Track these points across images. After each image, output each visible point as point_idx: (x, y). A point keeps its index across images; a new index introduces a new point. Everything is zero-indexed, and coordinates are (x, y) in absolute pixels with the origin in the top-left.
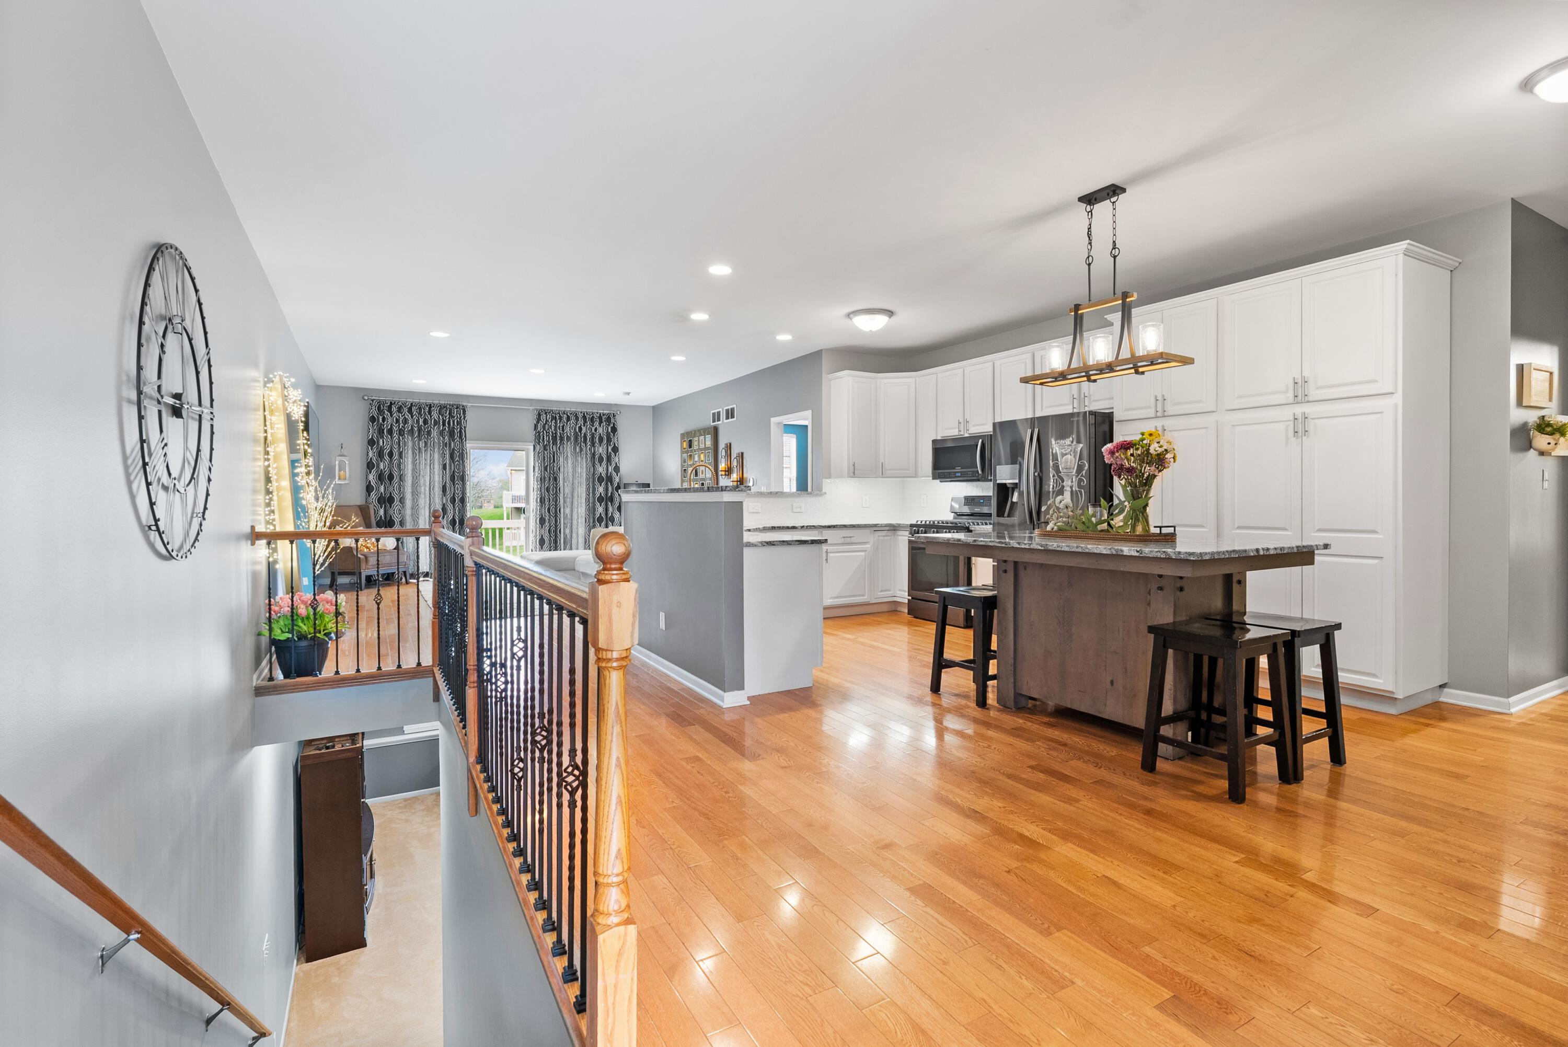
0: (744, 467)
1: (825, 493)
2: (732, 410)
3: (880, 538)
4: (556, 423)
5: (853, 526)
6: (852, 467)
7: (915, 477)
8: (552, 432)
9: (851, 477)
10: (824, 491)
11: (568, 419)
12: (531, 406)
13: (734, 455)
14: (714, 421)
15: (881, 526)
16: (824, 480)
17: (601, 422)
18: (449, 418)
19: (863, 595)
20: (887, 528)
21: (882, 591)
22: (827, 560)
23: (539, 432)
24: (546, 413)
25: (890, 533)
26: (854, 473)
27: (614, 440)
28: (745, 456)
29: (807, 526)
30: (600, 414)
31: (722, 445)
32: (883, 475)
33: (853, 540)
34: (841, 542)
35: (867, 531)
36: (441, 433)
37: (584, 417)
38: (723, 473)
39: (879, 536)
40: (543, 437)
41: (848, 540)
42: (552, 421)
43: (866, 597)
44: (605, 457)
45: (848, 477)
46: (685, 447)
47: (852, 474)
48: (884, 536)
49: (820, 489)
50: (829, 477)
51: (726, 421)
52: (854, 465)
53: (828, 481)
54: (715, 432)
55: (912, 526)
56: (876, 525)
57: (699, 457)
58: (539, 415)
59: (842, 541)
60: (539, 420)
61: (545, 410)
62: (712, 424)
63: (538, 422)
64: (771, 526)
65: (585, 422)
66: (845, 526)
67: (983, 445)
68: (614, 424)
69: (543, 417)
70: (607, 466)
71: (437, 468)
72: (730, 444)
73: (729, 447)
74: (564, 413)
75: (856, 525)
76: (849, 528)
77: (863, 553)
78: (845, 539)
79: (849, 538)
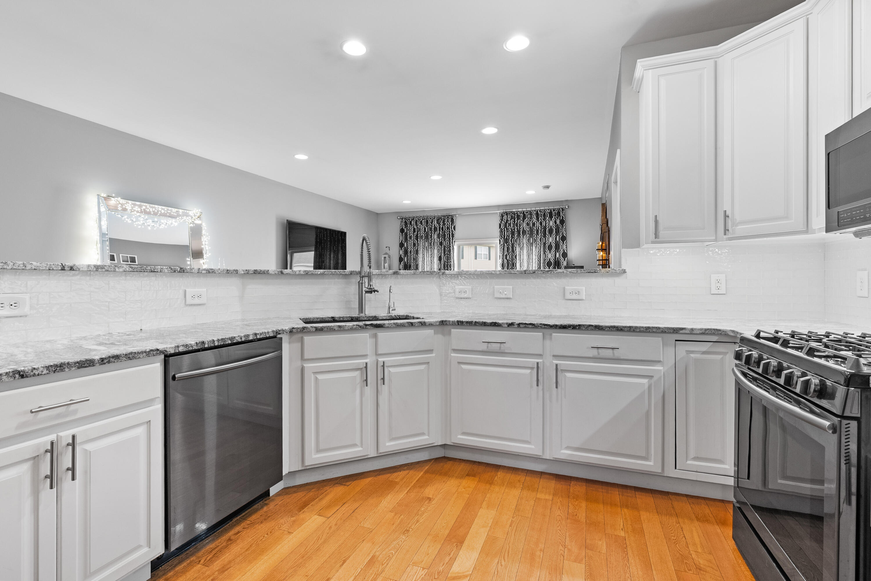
3: (692, 355)
4: (514, 221)
7: (806, 232)
8: (511, 229)
9: (654, 242)
11: (524, 218)
12: (498, 210)
16: (623, 250)
17: (551, 217)
18: (443, 225)
19: (646, 458)
20: (715, 338)
21: (699, 459)
22: (556, 383)
23: (502, 230)
24: (507, 214)
27: (562, 231)
29: (519, 325)
30: (551, 210)
32: (729, 236)
33: (619, 354)
34: (591, 356)
35: (656, 340)
36: (439, 237)
37: (537, 214)
39: (689, 352)
40: (504, 232)
41: (607, 353)
42: (511, 219)
43: (651, 463)
44: (554, 245)
47: (654, 237)
48: (704, 353)
50: (638, 245)
53: (631, 251)
56: (676, 331)
58: (502, 216)
59: (594, 353)
60: (502, 220)
61: (506, 212)
63: (502, 222)
64: (456, 319)
65: (538, 219)
66: (598, 328)
68: (563, 217)
69: (506, 217)
70: (556, 252)
71: (436, 260)
74: (521, 213)
75: (625, 327)
76: (608, 331)
77: (645, 381)
78: (600, 351)
79: (610, 351)
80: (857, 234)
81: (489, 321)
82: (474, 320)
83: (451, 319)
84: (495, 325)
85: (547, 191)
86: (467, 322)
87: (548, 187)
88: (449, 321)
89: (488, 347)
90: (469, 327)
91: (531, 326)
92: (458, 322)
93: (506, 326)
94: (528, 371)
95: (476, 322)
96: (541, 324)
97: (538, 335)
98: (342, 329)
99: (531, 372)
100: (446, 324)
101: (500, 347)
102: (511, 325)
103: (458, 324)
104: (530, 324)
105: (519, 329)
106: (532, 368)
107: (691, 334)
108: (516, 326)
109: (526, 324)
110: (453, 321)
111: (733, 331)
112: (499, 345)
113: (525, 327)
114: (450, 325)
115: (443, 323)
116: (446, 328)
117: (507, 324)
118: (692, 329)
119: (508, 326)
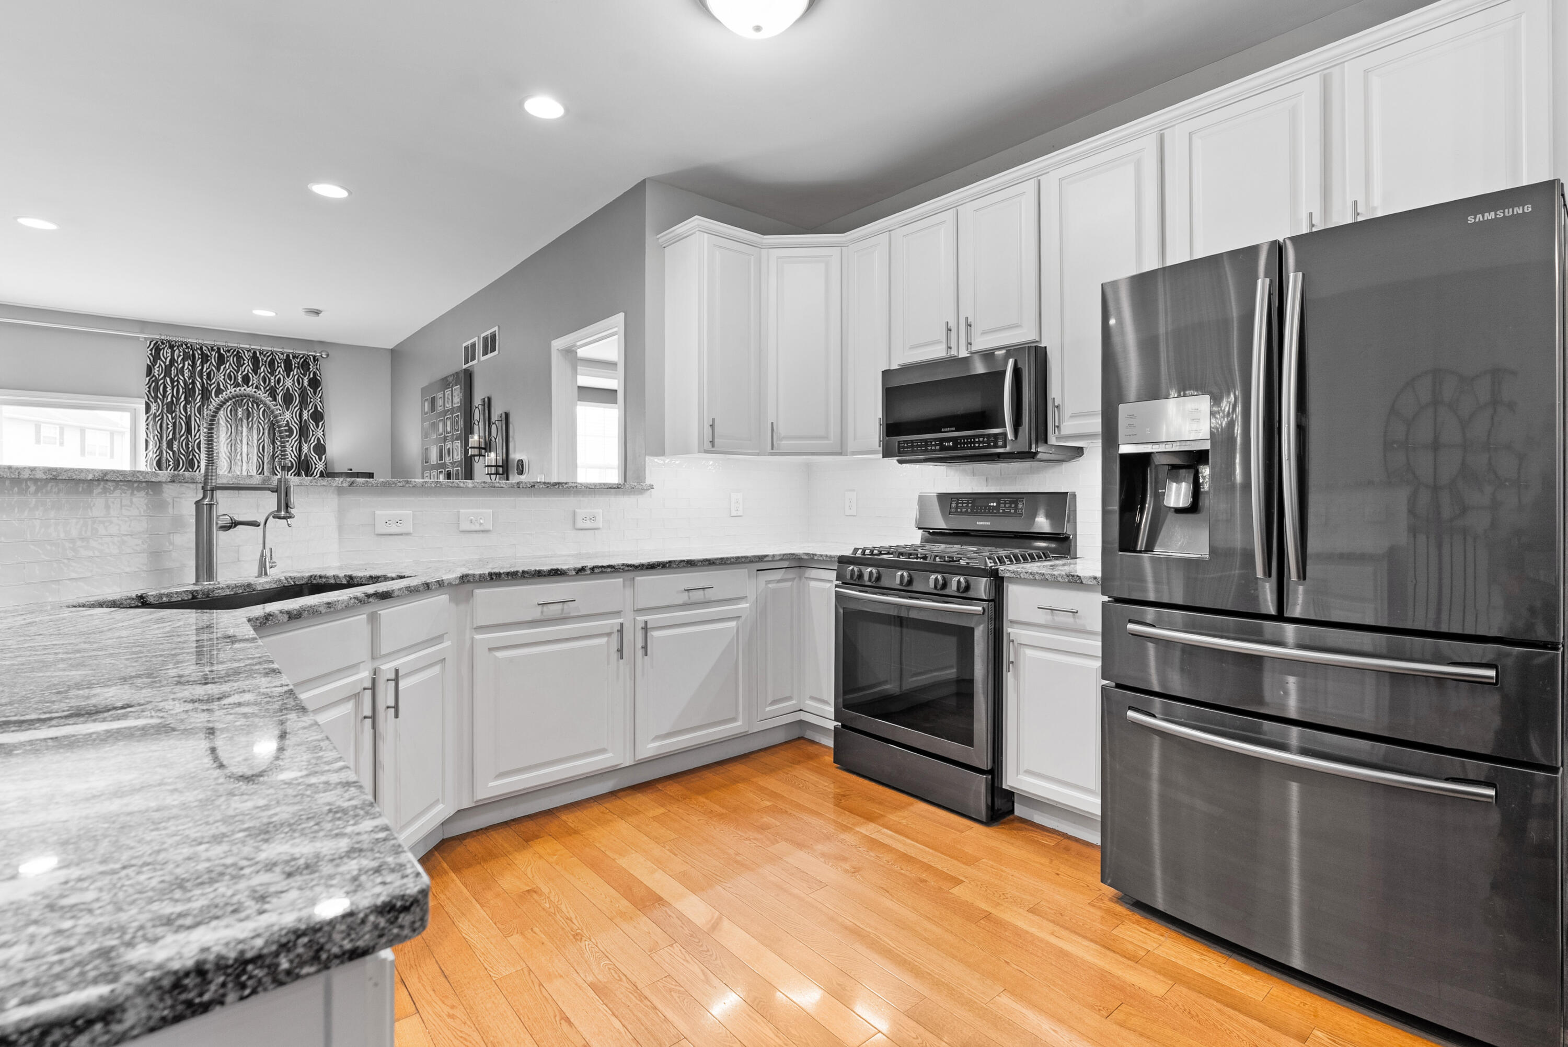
0: (511, 439)
1: (652, 487)
2: (493, 336)
3: (770, 586)
4: (194, 365)
5: (710, 563)
6: (707, 431)
7: (840, 454)
8: (185, 381)
9: (706, 452)
10: (648, 481)
11: (221, 360)
12: (142, 332)
13: (494, 418)
14: (467, 362)
15: (773, 558)
16: (647, 458)
17: (288, 369)
19: (734, 720)
20: (786, 564)
21: (774, 702)
22: (645, 648)
23: (157, 381)
24: (171, 347)
25: (791, 574)
26: (712, 445)
27: (314, 400)
28: (511, 419)
29: (593, 569)
30: (288, 356)
31: (477, 401)
32: (774, 451)
33: (710, 595)
34: (681, 602)
35: (741, 573)
37: (255, 359)
38: (476, 452)
39: (768, 582)
40: (165, 388)
41: (697, 596)
42: (184, 360)
43: (739, 723)
44: (295, 428)
45: (699, 452)
46: (426, 410)
47: (707, 445)
48: (779, 581)
49: (640, 478)
50: (660, 452)
51: (483, 358)
52: (712, 426)
53: (657, 460)
54: (467, 379)
55: (843, 561)
56: (761, 558)
57: (445, 426)
58: (158, 349)
59: (684, 598)
60: (156, 357)
61: (168, 341)
62: (464, 367)
63: (155, 362)
65: (256, 366)
66: (690, 564)
67: (1017, 372)
68: (315, 374)
69: (166, 353)
70: (300, 442)
72: (489, 399)
73: (488, 404)
74: (213, 350)
75: (717, 559)
76: (700, 566)
77: (733, 624)
78: (691, 593)
79: (701, 592)
80: (900, 462)
81: (546, 568)
82: (520, 569)
83: (478, 572)
84: (556, 573)
85: (313, 319)
86: (508, 574)
87: (317, 312)
88: (474, 575)
89: (542, 612)
90: (509, 582)
91: (609, 570)
92: (491, 574)
93: (574, 573)
94: (604, 640)
95: (523, 572)
96: (623, 565)
97: (617, 581)
98: (332, 609)
99: (608, 642)
100: (469, 582)
101: (563, 610)
102: (580, 571)
103: (492, 579)
104: (609, 566)
105: (593, 576)
106: (609, 634)
107: (773, 561)
108: (589, 572)
109: (603, 567)
110: (480, 575)
111: (807, 554)
112: (560, 606)
113: (602, 572)
114: (475, 581)
115: (464, 579)
116: (468, 587)
117: (575, 569)
118: (774, 556)
119: (577, 573)
